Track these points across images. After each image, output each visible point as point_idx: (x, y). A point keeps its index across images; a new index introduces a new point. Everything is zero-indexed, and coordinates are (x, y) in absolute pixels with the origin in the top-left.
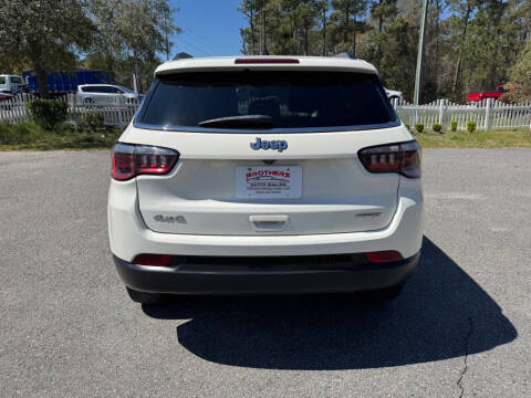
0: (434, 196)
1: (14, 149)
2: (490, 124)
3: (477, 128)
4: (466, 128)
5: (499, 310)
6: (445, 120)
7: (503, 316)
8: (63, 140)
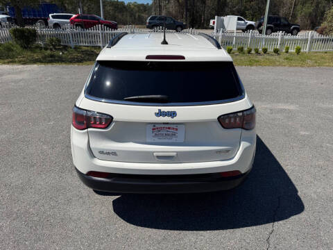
0: (269, 106)
1: (4, 63)
2: (310, 49)
3: (302, 50)
4: (294, 51)
5: (297, 191)
6: (282, 44)
7: (298, 196)
8: (36, 56)
